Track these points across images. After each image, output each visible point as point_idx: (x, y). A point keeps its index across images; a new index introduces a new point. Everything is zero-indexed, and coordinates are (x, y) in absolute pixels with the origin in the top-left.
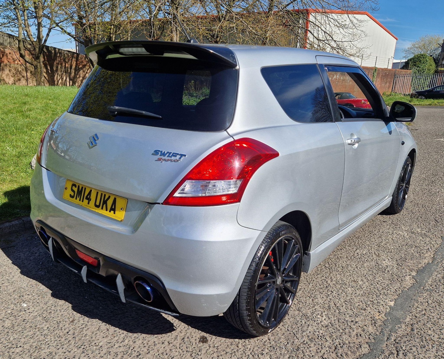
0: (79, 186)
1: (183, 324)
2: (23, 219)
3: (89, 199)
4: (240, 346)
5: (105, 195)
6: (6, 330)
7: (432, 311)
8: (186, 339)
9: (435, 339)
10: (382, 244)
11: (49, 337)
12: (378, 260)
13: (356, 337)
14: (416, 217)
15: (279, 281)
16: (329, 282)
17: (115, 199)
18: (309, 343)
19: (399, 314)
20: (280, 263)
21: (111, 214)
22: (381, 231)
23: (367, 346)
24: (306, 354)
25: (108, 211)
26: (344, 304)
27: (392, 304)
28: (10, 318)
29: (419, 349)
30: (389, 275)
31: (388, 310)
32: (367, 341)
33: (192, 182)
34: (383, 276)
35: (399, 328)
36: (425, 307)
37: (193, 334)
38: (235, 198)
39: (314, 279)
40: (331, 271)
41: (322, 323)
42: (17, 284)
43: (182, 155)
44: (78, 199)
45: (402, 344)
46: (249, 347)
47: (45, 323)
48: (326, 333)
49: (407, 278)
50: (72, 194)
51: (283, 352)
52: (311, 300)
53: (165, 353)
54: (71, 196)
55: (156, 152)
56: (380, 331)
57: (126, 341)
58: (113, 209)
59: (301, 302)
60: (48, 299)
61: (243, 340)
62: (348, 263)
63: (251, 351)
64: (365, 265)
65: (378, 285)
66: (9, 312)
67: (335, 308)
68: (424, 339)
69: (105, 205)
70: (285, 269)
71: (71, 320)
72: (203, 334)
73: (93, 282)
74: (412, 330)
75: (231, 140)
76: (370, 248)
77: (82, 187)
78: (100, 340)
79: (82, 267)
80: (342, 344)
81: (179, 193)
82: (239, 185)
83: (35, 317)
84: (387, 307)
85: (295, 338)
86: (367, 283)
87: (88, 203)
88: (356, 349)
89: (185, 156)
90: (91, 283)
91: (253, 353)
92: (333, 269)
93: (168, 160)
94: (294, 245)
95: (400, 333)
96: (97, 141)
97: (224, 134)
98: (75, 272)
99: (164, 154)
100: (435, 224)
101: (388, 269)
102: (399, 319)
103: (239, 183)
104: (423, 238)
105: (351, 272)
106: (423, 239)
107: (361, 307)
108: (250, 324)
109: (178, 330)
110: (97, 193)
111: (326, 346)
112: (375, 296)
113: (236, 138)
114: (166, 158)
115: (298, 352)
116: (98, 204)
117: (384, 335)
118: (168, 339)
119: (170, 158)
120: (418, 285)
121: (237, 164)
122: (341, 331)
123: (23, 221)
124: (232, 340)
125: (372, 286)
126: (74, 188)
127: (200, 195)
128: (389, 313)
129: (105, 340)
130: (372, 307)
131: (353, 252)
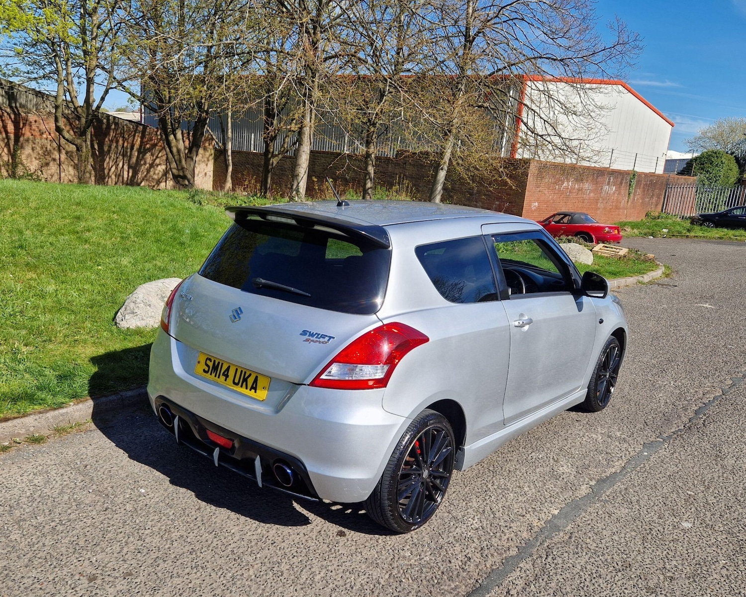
0: (215, 361)
1: (319, 518)
2: (121, 393)
3: (227, 376)
4: (380, 541)
5: (245, 373)
6: (130, 514)
7: (599, 521)
8: (322, 532)
9: (592, 548)
10: (566, 448)
11: (176, 522)
12: (554, 466)
13: (506, 541)
14: (621, 418)
15: (425, 474)
16: (490, 486)
17: (256, 378)
18: (454, 543)
19: (559, 522)
20: (427, 455)
21: (252, 393)
22: (569, 432)
23: (517, 549)
24: (449, 552)
25: (248, 390)
26: (501, 510)
27: (556, 512)
28: (131, 502)
29: (571, 556)
30: (563, 484)
31: (549, 518)
32: (517, 545)
33: (339, 365)
34: (555, 483)
35: (556, 535)
36: (592, 517)
37: (330, 528)
38: (382, 383)
39: (473, 482)
40: (495, 475)
41: (472, 526)
42: (128, 469)
43: (330, 337)
44: (213, 375)
45: (554, 550)
46: (390, 543)
47: (169, 509)
48: (474, 536)
49: (583, 487)
50: (207, 369)
51: (425, 549)
52: (464, 503)
53: (301, 543)
54: (204, 371)
55: (304, 333)
56: (534, 537)
57: (259, 531)
58: (254, 388)
59: (453, 504)
60: (166, 486)
61: (384, 536)
62: (517, 467)
63: (391, 546)
64: (538, 470)
65: (546, 493)
66: (128, 496)
67: (490, 513)
68: (580, 546)
69: (245, 383)
70: (432, 462)
71: (197, 507)
72: (341, 528)
73: (225, 465)
74: (570, 538)
75: (380, 324)
76: (549, 451)
77: (219, 363)
78: (231, 528)
79: (214, 450)
80: (489, 546)
81: (326, 375)
82: (385, 370)
83: (157, 503)
84: (550, 515)
85: (440, 537)
86: (534, 490)
87: (226, 380)
88: (503, 552)
89: (334, 338)
90: (223, 466)
91: (393, 549)
92: (498, 473)
93: (317, 341)
94: (444, 437)
95: (556, 540)
96: (240, 315)
97: (373, 317)
98: (203, 455)
99: (312, 335)
100: (643, 427)
101: (564, 476)
102: (559, 527)
103: (386, 368)
104: (620, 443)
105: (519, 477)
106: (619, 445)
107: (519, 513)
108: (391, 515)
109: (314, 523)
110: (237, 369)
111: (472, 547)
112: (539, 503)
113: (386, 322)
114: (314, 339)
115: (441, 551)
116: (236, 381)
117: (537, 541)
118: (303, 531)
119: (318, 340)
120: (594, 494)
121: (386, 348)
122: (492, 534)
123: (121, 396)
124: (373, 536)
125: (539, 493)
126: (208, 362)
127: (347, 378)
128: (550, 521)
129: (237, 528)
130: (532, 514)
131: (527, 455)
